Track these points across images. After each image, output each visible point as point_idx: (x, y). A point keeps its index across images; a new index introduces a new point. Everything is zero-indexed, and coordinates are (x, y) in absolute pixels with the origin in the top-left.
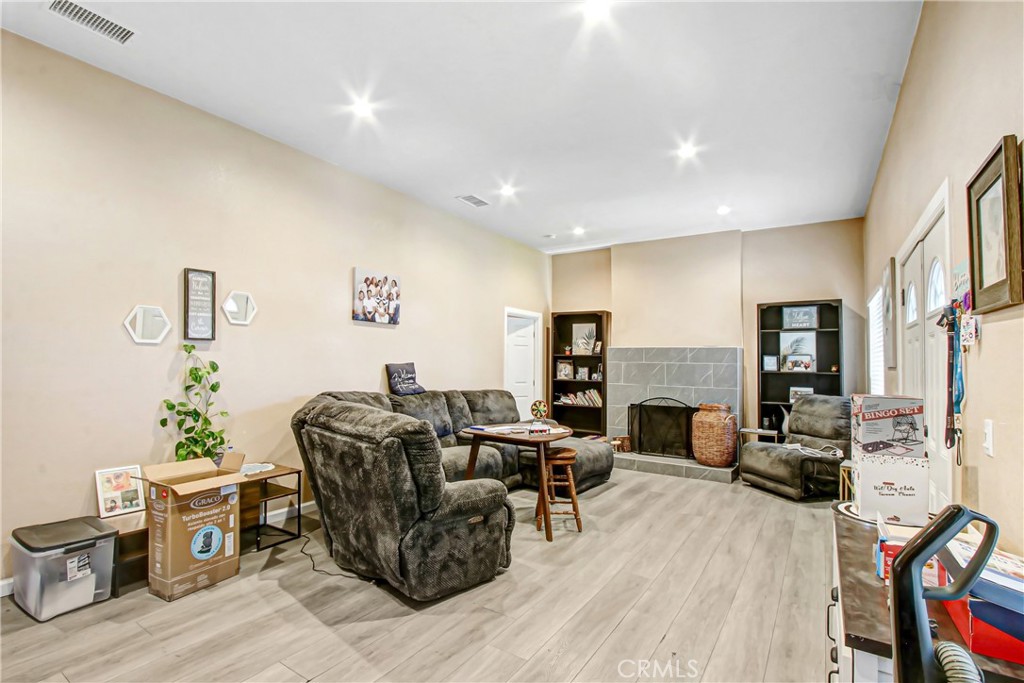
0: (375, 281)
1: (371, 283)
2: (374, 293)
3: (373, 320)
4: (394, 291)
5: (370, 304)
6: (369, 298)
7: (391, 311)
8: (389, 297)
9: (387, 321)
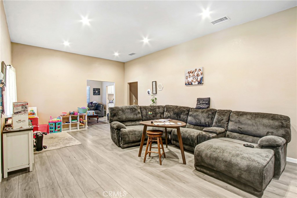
0: (191, 72)
1: (190, 73)
2: (191, 75)
3: (192, 84)
4: (200, 73)
5: (190, 80)
6: (190, 78)
7: (199, 80)
8: (198, 75)
9: (197, 84)
